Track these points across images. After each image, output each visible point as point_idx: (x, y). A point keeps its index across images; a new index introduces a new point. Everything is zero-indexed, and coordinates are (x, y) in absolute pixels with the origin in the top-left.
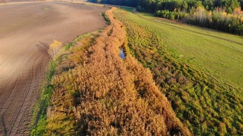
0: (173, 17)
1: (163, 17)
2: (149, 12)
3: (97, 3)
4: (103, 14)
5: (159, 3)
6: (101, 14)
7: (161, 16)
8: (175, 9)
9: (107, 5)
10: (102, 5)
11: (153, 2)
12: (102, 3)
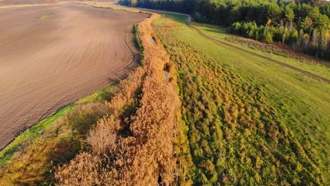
0: (270, 36)
1: (247, 37)
2: (215, 24)
3: (131, 6)
4: (134, 28)
5: (235, 8)
6: (130, 27)
7: (242, 33)
8: (270, 21)
9: (145, 11)
10: (137, 10)
11: (222, 6)
12: (138, 5)
